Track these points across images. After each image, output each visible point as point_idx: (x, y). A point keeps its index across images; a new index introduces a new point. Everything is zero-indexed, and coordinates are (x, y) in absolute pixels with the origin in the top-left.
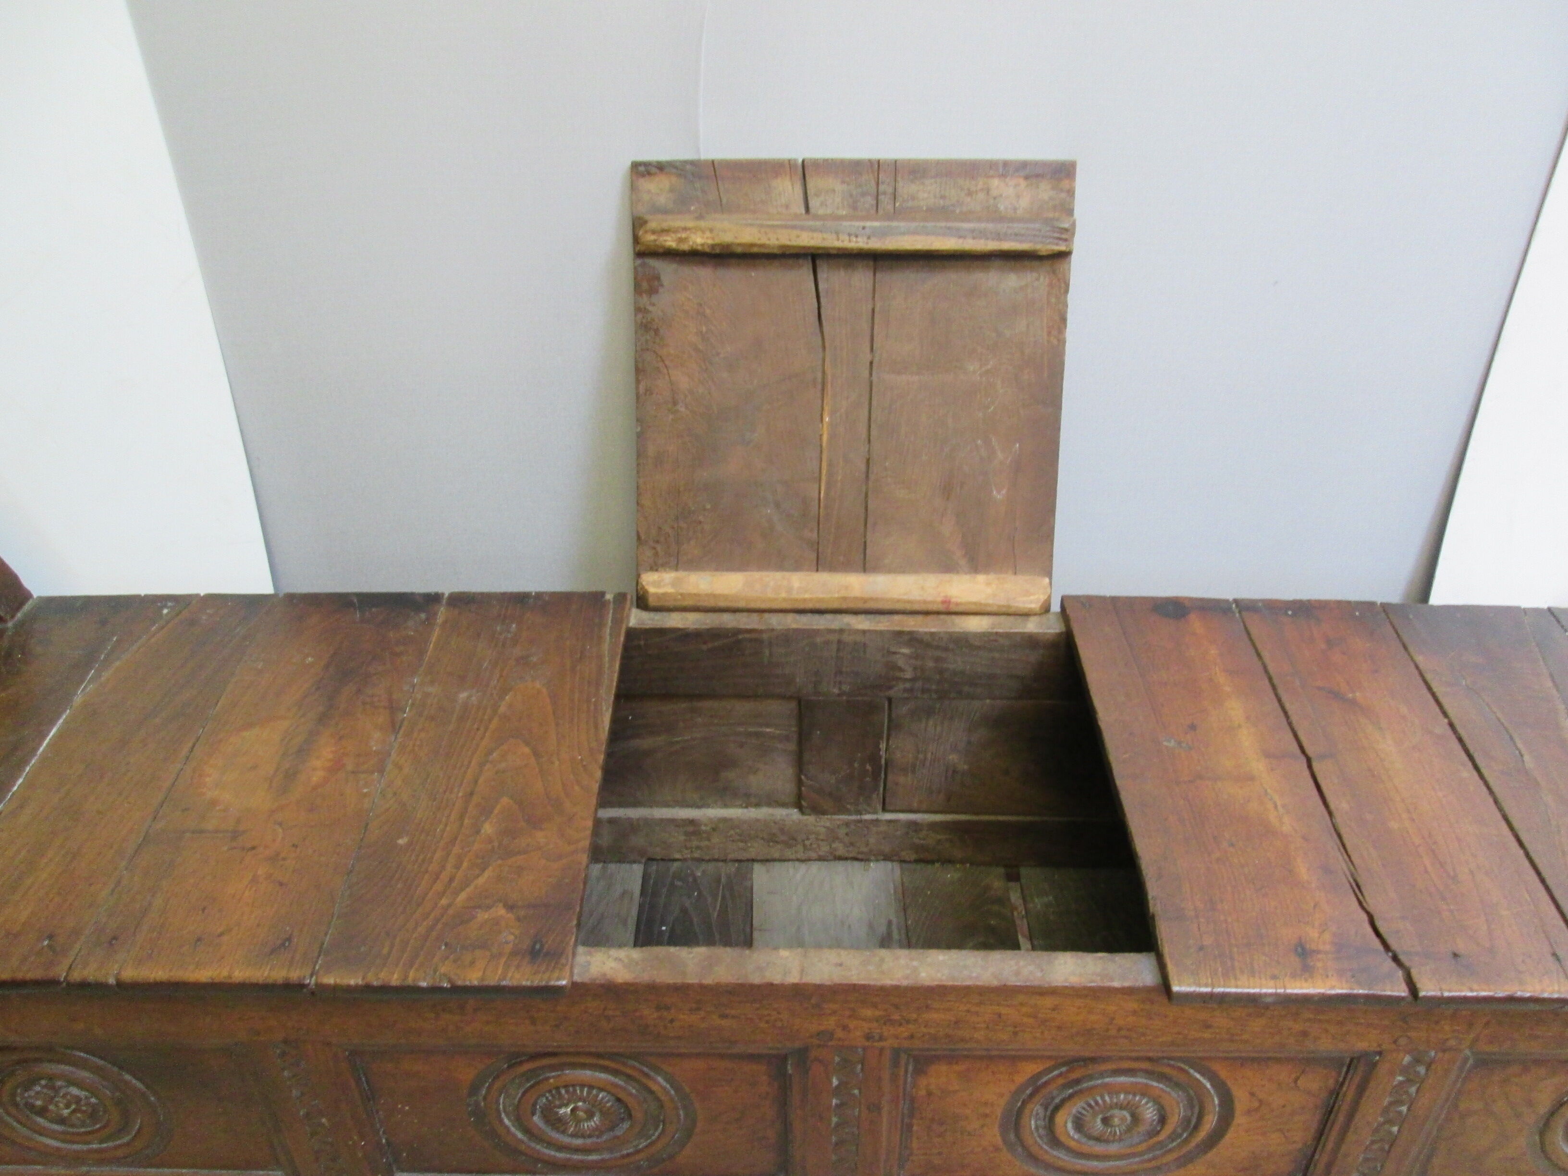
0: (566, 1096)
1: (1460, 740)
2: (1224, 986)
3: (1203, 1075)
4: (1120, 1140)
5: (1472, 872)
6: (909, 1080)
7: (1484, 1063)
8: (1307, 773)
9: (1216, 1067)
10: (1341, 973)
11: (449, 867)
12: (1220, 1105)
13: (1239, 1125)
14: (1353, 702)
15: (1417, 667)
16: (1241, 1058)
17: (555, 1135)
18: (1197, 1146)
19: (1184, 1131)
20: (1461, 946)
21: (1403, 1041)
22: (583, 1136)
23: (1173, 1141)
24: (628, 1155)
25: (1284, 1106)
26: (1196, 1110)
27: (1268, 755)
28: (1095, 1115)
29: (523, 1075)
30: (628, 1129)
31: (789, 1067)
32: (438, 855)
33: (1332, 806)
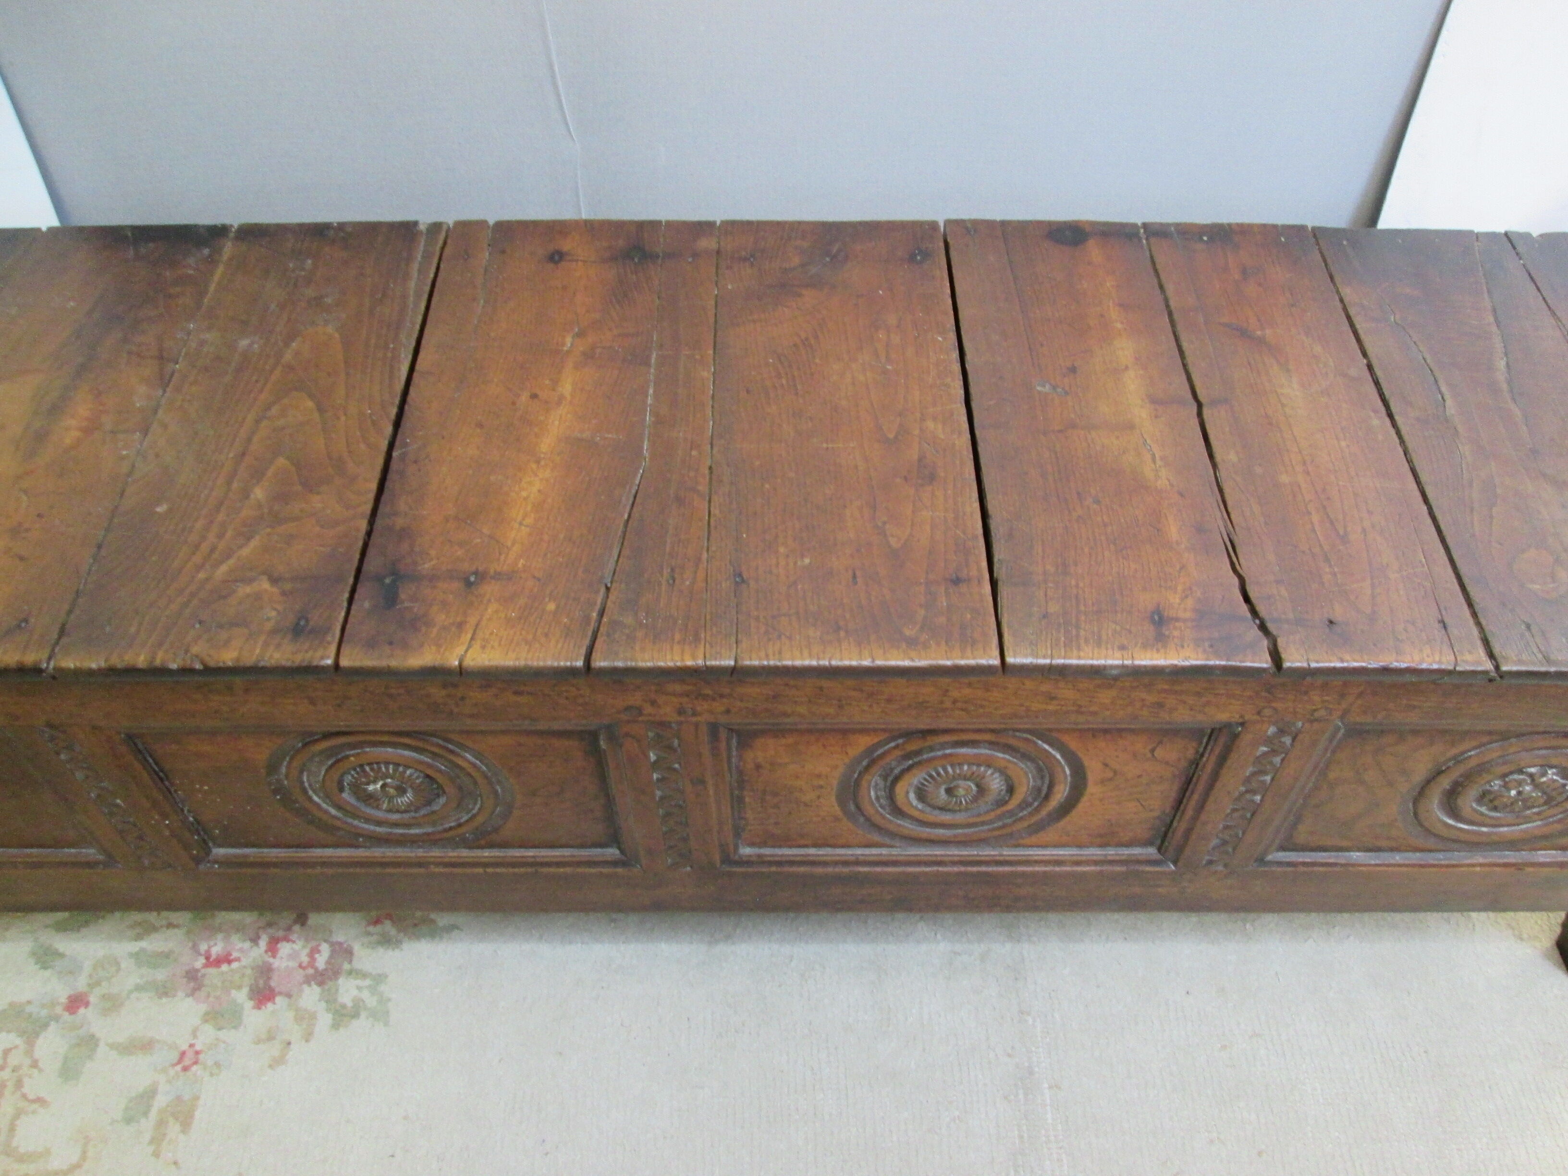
0: (372, 774)
1: (1377, 383)
2: (1064, 658)
3: (1050, 745)
4: (967, 809)
5: (1364, 530)
6: (734, 753)
7: (1357, 733)
8: (1195, 422)
9: (1066, 739)
10: (1198, 642)
11: (211, 537)
12: (1071, 775)
13: (1092, 794)
14: (1261, 342)
15: (1342, 301)
16: (1093, 729)
17: (369, 811)
18: (1049, 814)
19: (1035, 800)
20: (1338, 612)
21: (1267, 712)
22: (398, 811)
23: (1022, 809)
24: (451, 828)
25: (1140, 776)
26: (1047, 781)
27: (1154, 400)
28: (938, 786)
29: (321, 752)
30: (444, 805)
31: (602, 743)
32: (199, 525)
33: (1218, 458)
